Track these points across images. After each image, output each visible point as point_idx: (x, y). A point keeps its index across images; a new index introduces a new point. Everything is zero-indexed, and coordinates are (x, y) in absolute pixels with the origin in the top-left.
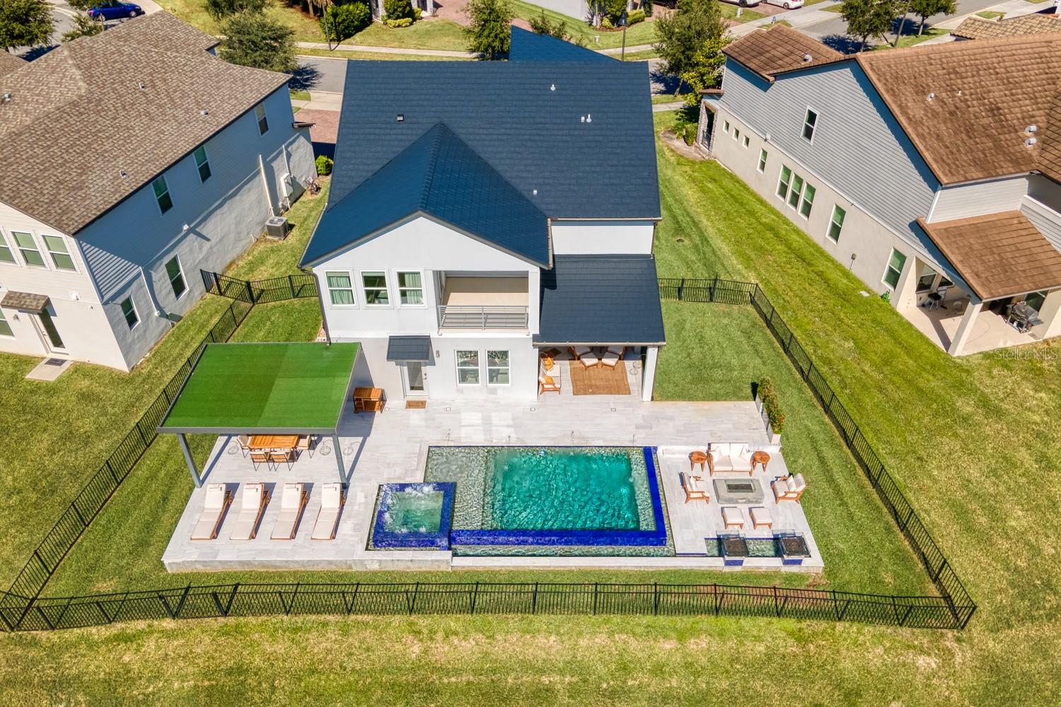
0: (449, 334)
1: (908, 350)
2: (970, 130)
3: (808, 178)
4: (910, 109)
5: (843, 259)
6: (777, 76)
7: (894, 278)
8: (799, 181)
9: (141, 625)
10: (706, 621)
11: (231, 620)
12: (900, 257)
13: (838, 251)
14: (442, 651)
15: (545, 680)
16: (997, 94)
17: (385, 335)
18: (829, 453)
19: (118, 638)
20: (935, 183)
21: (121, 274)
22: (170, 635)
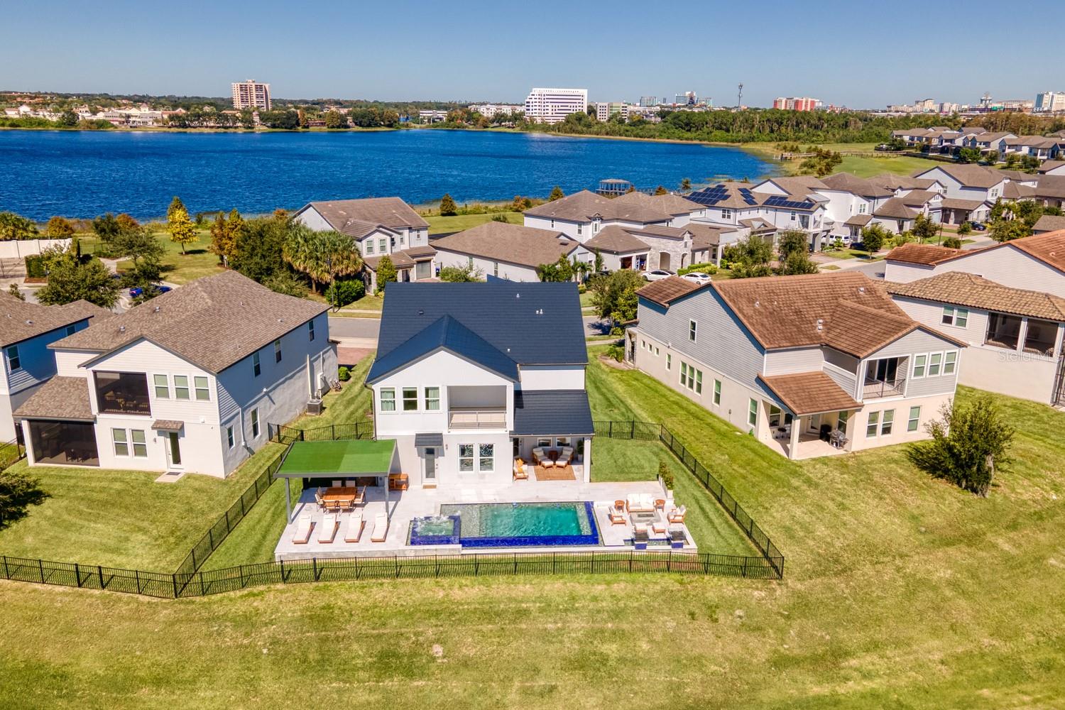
0: (454, 432)
1: (763, 458)
2: (782, 322)
3: (697, 367)
4: (744, 309)
5: (723, 415)
6: (671, 303)
7: (753, 419)
8: (692, 369)
9: (262, 588)
10: (623, 576)
11: (321, 584)
12: (754, 403)
13: (720, 411)
14: (457, 594)
15: (524, 605)
16: (799, 304)
17: (413, 433)
18: (707, 507)
19: (248, 595)
20: (762, 350)
21: (232, 409)
22: (282, 592)
